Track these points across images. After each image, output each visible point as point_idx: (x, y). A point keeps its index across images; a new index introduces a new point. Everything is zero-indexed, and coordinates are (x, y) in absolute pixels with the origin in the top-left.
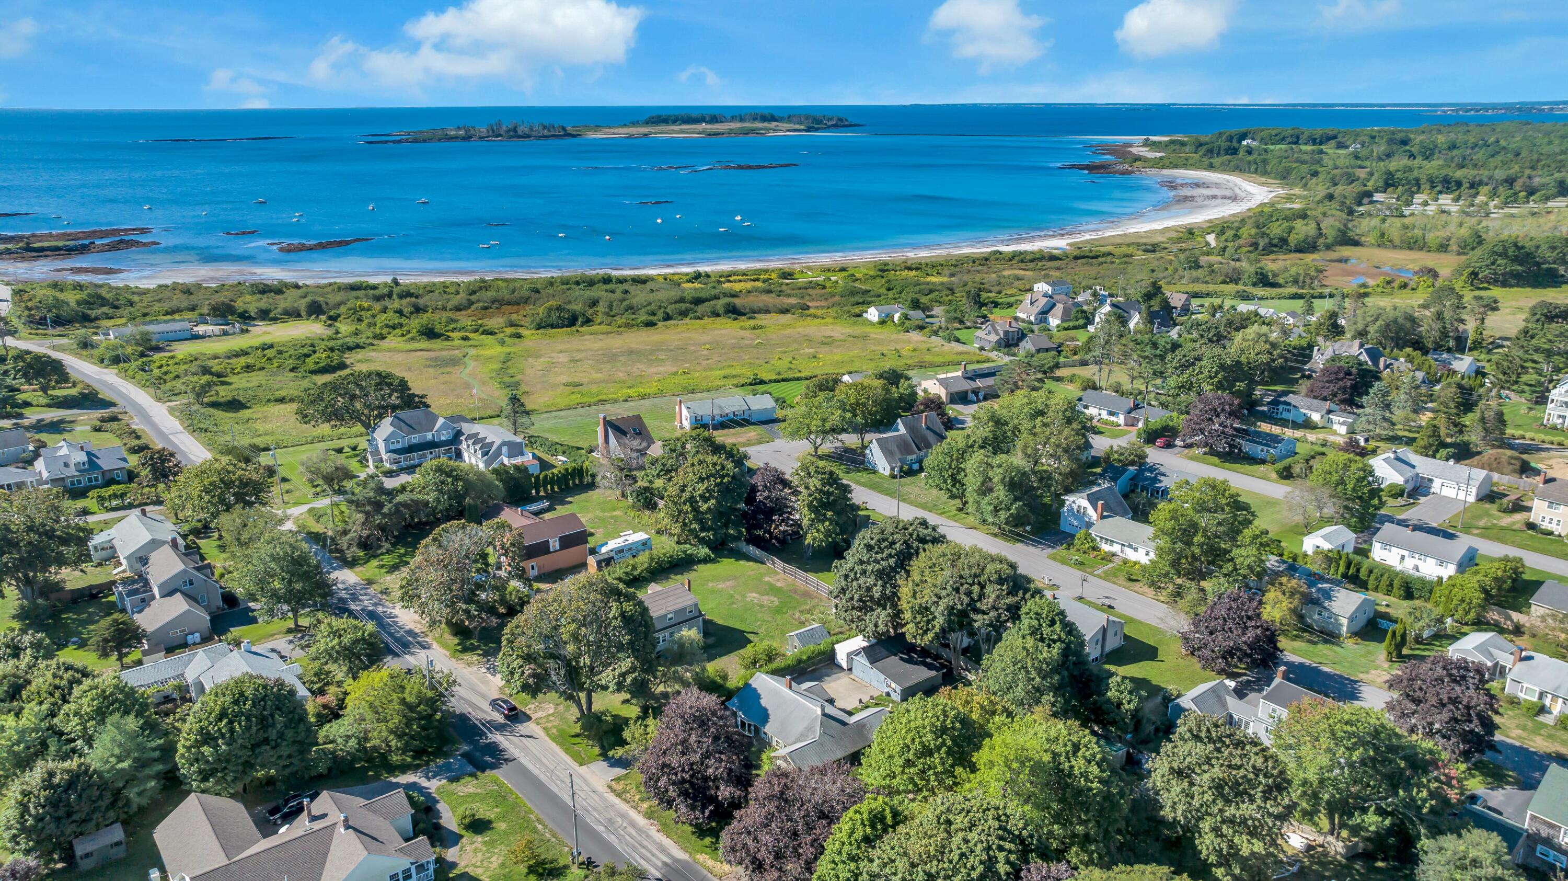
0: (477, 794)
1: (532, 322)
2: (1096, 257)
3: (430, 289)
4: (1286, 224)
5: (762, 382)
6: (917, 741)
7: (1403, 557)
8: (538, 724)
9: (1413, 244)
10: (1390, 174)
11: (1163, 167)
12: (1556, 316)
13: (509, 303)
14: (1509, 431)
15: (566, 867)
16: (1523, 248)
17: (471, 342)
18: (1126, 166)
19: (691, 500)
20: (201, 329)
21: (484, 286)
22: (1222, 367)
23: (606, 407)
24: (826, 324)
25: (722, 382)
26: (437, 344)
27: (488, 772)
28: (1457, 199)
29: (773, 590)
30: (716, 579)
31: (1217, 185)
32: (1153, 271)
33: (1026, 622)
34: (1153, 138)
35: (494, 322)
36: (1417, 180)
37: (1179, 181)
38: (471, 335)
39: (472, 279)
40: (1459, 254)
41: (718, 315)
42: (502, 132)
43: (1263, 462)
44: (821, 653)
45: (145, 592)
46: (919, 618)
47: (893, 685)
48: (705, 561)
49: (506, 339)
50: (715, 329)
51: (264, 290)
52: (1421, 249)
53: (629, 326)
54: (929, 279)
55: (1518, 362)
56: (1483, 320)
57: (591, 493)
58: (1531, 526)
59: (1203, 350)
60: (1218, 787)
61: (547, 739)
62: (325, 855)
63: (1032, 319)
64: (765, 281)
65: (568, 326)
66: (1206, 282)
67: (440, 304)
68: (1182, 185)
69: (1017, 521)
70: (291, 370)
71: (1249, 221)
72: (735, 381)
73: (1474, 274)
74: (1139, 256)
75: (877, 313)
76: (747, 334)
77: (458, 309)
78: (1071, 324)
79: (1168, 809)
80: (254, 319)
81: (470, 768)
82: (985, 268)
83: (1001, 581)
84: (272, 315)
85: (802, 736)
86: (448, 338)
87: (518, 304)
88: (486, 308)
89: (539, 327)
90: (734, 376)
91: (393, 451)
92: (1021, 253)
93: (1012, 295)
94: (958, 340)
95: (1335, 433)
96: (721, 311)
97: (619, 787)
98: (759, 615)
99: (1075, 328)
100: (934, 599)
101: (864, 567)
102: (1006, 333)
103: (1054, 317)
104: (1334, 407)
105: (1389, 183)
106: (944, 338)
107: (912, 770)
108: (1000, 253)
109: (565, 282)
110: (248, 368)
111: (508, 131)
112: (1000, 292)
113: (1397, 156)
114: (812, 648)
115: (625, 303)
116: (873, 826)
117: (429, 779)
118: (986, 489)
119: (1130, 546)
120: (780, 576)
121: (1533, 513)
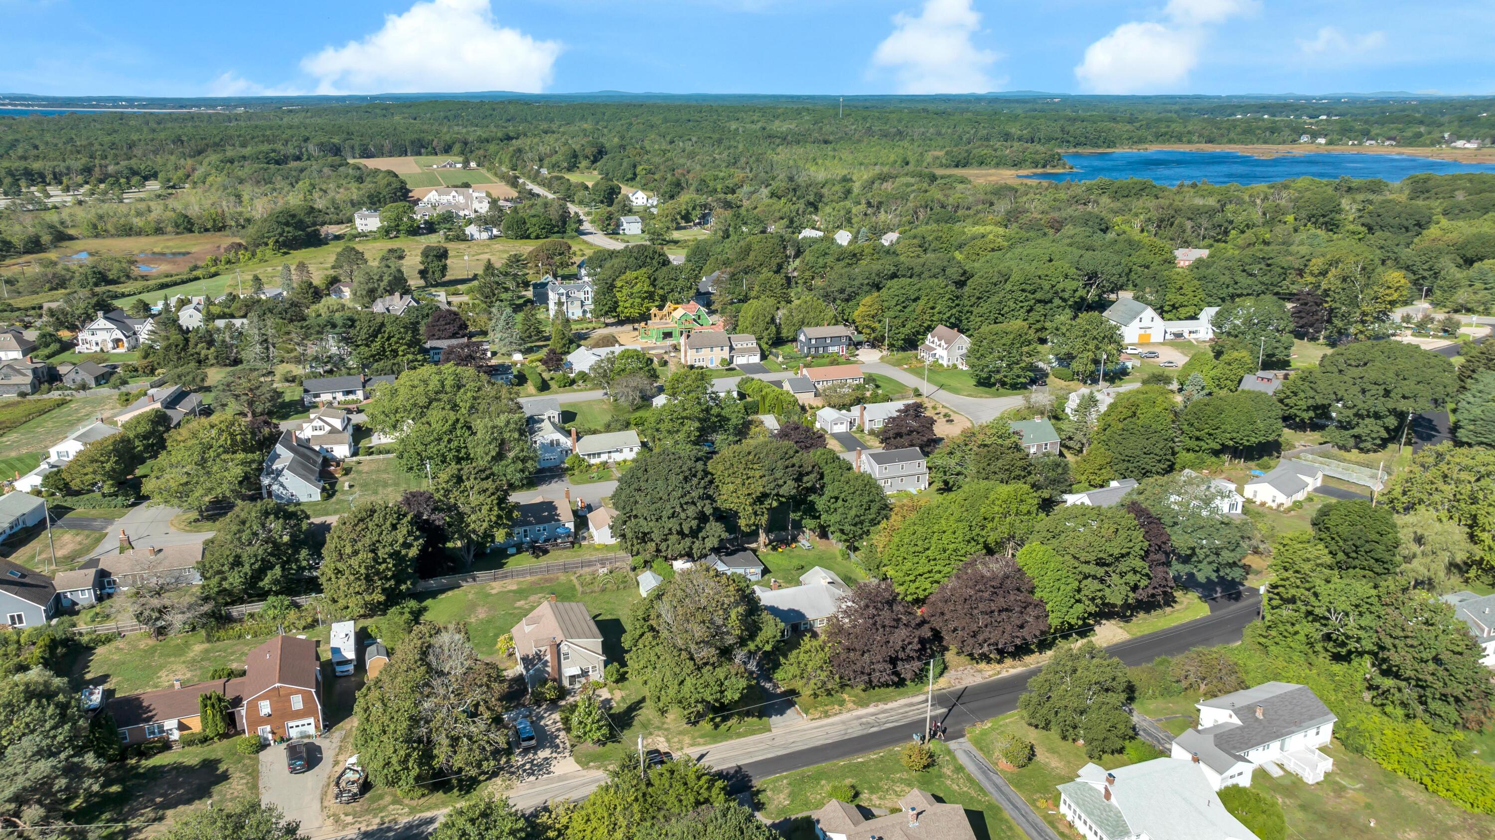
27: (755, 784)
58: (691, 367)
73: (278, 242)
97: (816, 714)
119: (615, 451)
120: (494, 584)
121: (688, 358)
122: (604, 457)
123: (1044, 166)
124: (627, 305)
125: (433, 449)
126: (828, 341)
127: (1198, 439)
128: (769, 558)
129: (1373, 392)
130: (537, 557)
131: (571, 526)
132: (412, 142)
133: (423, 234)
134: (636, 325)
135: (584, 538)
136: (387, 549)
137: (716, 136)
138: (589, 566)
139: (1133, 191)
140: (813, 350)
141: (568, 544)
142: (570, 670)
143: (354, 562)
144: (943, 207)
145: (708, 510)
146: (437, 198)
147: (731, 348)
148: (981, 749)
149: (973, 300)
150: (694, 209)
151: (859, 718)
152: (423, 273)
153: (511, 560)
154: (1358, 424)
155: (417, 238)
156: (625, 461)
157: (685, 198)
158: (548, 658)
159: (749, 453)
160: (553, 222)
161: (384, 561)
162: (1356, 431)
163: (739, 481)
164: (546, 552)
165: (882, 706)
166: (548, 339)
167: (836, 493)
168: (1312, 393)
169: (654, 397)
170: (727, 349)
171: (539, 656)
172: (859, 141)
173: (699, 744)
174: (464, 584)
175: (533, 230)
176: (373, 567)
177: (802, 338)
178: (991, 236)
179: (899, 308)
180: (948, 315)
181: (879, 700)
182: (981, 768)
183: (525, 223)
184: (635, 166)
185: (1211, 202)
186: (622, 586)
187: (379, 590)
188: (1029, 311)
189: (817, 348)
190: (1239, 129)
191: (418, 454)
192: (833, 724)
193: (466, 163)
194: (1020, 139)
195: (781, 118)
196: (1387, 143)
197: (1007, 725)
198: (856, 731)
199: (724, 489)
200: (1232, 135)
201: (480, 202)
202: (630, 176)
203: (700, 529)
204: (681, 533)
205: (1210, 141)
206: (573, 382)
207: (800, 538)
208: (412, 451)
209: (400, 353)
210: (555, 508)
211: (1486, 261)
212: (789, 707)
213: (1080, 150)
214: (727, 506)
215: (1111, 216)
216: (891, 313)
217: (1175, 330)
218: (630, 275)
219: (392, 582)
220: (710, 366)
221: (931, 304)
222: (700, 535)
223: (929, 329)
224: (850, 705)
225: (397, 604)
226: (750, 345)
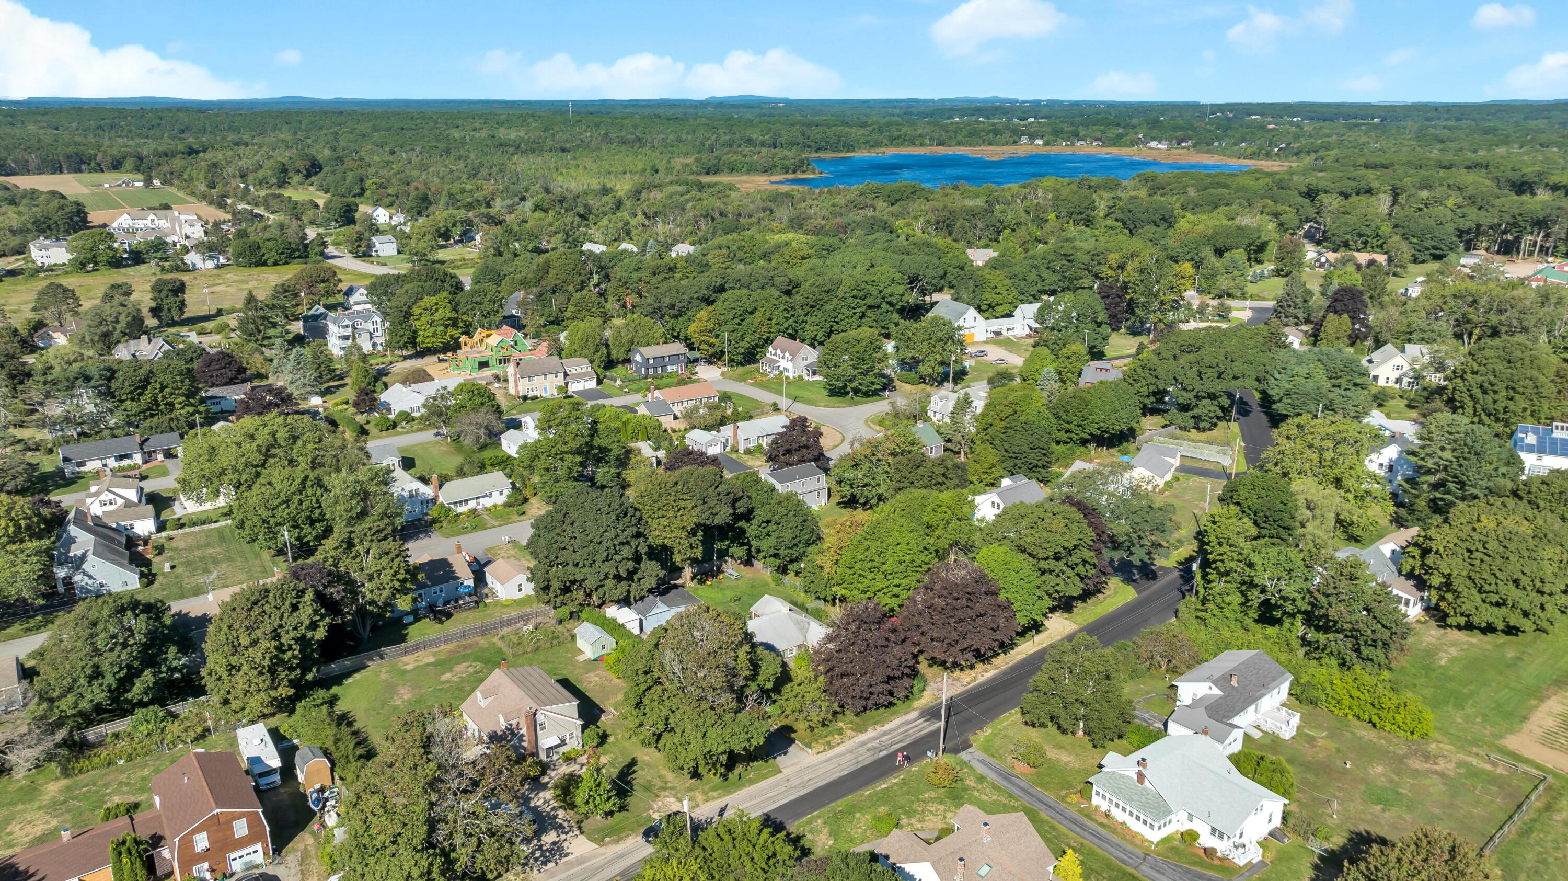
58: (525, 398)
119: (483, 496)
120: (406, 659)
121: (520, 388)
122: (472, 504)
123: (794, 172)
124: (427, 334)
125: (283, 513)
126: (667, 360)
127: (1067, 432)
128: (700, 592)
129: (1209, 375)
130: (441, 622)
131: (470, 583)
132: (68, 157)
133: (129, 266)
134: (442, 356)
135: (487, 596)
136: (293, 634)
137: (442, 146)
138: (508, 625)
139: (905, 195)
140: (651, 370)
141: (473, 605)
142: (547, 741)
143: (255, 653)
144: (722, 214)
145: (643, 549)
146: (130, 222)
147: (566, 375)
148: (993, 756)
149: (807, 309)
150: (454, 225)
151: (863, 744)
152: (155, 312)
153: (411, 629)
154: (1197, 405)
155: (123, 270)
156: (495, 506)
157: (441, 215)
158: (524, 731)
159: (676, 483)
160: (293, 246)
161: (290, 648)
162: (1195, 412)
163: (671, 514)
164: (449, 615)
165: (880, 729)
166: (341, 378)
167: (768, 517)
168: (1154, 380)
169: (502, 433)
170: (561, 375)
171: (511, 732)
172: (598, 149)
173: (714, 798)
174: (369, 663)
175: (271, 256)
176: (276, 656)
177: (638, 358)
178: (794, 244)
179: (737, 320)
180: (786, 325)
181: (875, 723)
182: (1001, 775)
183: (259, 248)
184: (362, 180)
185: (980, 202)
186: (555, 642)
187: (285, 682)
188: (861, 318)
189: (655, 368)
190: (964, 132)
191: (264, 521)
192: (840, 755)
193: (148, 182)
194: (763, 144)
195: (506, 125)
196: (1095, 143)
197: (1005, 728)
198: (866, 759)
199: (654, 524)
200: (960, 138)
201: (192, 226)
202: (357, 191)
203: (636, 571)
204: (618, 578)
205: (941, 144)
206: (394, 425)
207: (724, 566)
208: (255, 519)
209: (177, 406)
210: (450, 565)
211: (1234, 251)
212: (790, 745)
213: (822, 155)
214: (659, 542)
215: (893, 220)
216: (729, 327)
217: (994, 329)
218: (428, 301)
219: (299, 671)
220: (544, 395)
221: (768, 315)
222: (635, 577)
223: (768, 341)
224: (849, 732)
225: (305, 696)
226: (584, 370)
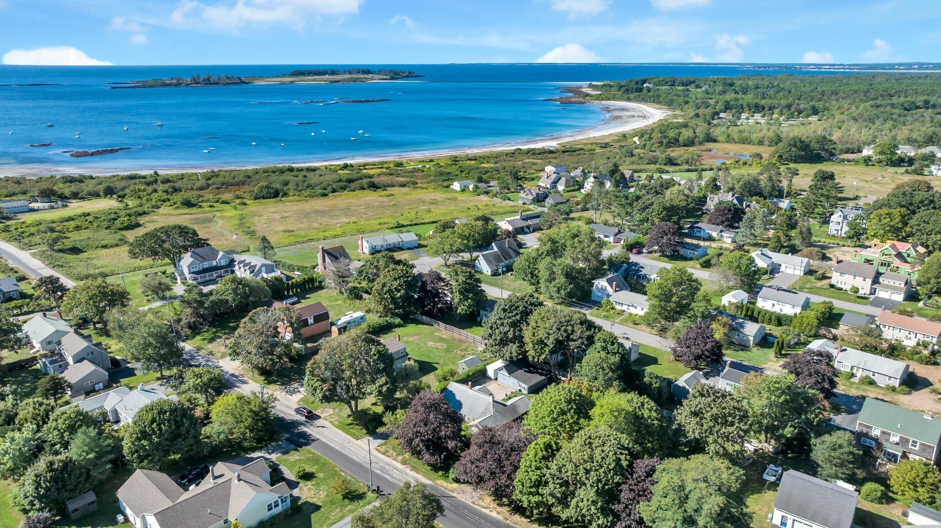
0: (301, 460)
1: (251, 196)
2: (575, 151)
3: (182, 177)
4: (677, 131)
5: (403, 226)
6: (558, 407)
7: (773, 305)
8: (326, 420)
9: (745, 141)
10: (727, 102)
11: (602, 100)
12: (827, 178)
13: (232, 185)
14: (814, 238)
15: (364, 493)
16: (804, 142)
17: (215, 209)
18: (581, 99)
19: (390, 291)
20: (35, 205)
21: (214, 175)
22: (665, 208)
23: (313, 243)
24: (429, 192)
25: (379, 227)
26: (194, 210)
27: (304, 448)
28: (763, 116)
29: (441, 340)
30: (408, 335)
31: (633, 110)
32: (609, 158)
33: (598, 345)
34: (594, 83)
35: (227, 196)
36: (742, 105)
37: (612, 108)
38: (215, 204)
39: (205, 171)
40: (769, 146)
41: (364, 189)
42: (200, 81)
43: (691, 259)
44: (480, 371)
45: (61, 361)
46: (536, 347)
47: (523, 385)
48: (399, 326)
49: (238, 206)
50: (364, 197)
51: (71, 180)
52: (749, 143)
53: (311, 196)
54: (483, 165)
55: (813, 202)
56: (791, 181)
57: (320, 292)
58: (832, 286)
59: (654, 200)
60: (715, 419)
61: (333, 427)
62: (228, 496)
63: (548, 186)
64: (387, 168)
65: (273, 198)
66: (639, 164)
67: (189, 186)
68: (614, 110)
69: (570, 295)
70: (106, 228)
71: (656, 130)
72: (387, 226)
73: (781, 156)
74: (598, 150)
75: (459, 185)
76: (384, 199)
77: (201, 189)
78: (571, 188)
79: (691, 433)
80: (69, 198)
81: (292, 446)
82: (513, 159)
83: (582, 323)
84: (80, 196)
85: (483, 414)
86: (200, 207)
87: (238, 185)
88: (218, 188)
89: (256, 199)
90: (385, 223)
91: (194, 273)
92: (533, 149)
93: (532, 174)
94: (509, 199)
95: (725, 243)
96: (366, 186)
97: (383, 449)
98: (438, 354)
99: (573, 191)
100: (547, 335)
101: (502, 321)
102: (537, 194)
103: (561, 185)
104: (724, 229)
105: (727, 107)
106: (501, 198)
107: (556, 423)
108: (521, 150)
109: (266, 171)
110: (78, 228)
111: (204, 80)
112: (525, 172)
113: (728, 93)
114: (474, 369)
115: (306, 183)
116: (546, 450)
117: (270, 454)
118: (552, 278)
119: (633, 306)
121: (833, 279)
122: (625, 308)
147: (876, 282)
153: (476, 328)
156: (637, 315)
173: (332, 423)
198: (373, 466)
224: (400, 458)
226: (897, 284)
